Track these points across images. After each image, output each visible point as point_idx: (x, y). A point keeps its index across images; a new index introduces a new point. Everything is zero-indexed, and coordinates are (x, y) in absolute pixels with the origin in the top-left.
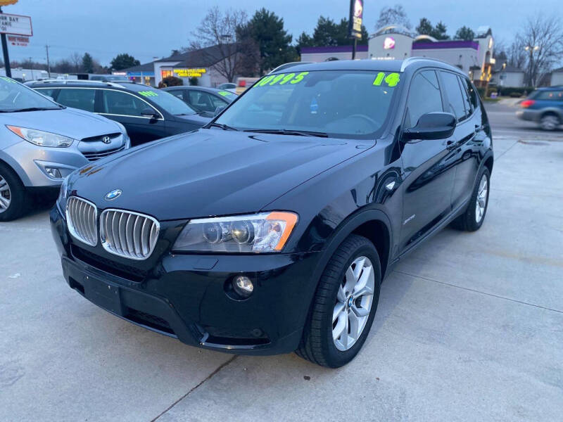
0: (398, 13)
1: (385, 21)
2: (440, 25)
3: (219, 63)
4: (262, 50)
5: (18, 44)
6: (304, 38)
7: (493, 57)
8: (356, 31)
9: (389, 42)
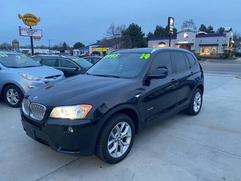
0: (191, 23)
1: (185, 26)
2: (210, 27)
3: (115, 46)
4: (132, 40)
5: (37, 40)
6: (150, 34)
7: (233, 40)
8: (171, 31)
9: (185, 35)
